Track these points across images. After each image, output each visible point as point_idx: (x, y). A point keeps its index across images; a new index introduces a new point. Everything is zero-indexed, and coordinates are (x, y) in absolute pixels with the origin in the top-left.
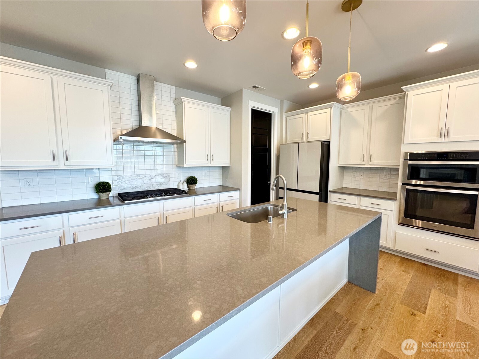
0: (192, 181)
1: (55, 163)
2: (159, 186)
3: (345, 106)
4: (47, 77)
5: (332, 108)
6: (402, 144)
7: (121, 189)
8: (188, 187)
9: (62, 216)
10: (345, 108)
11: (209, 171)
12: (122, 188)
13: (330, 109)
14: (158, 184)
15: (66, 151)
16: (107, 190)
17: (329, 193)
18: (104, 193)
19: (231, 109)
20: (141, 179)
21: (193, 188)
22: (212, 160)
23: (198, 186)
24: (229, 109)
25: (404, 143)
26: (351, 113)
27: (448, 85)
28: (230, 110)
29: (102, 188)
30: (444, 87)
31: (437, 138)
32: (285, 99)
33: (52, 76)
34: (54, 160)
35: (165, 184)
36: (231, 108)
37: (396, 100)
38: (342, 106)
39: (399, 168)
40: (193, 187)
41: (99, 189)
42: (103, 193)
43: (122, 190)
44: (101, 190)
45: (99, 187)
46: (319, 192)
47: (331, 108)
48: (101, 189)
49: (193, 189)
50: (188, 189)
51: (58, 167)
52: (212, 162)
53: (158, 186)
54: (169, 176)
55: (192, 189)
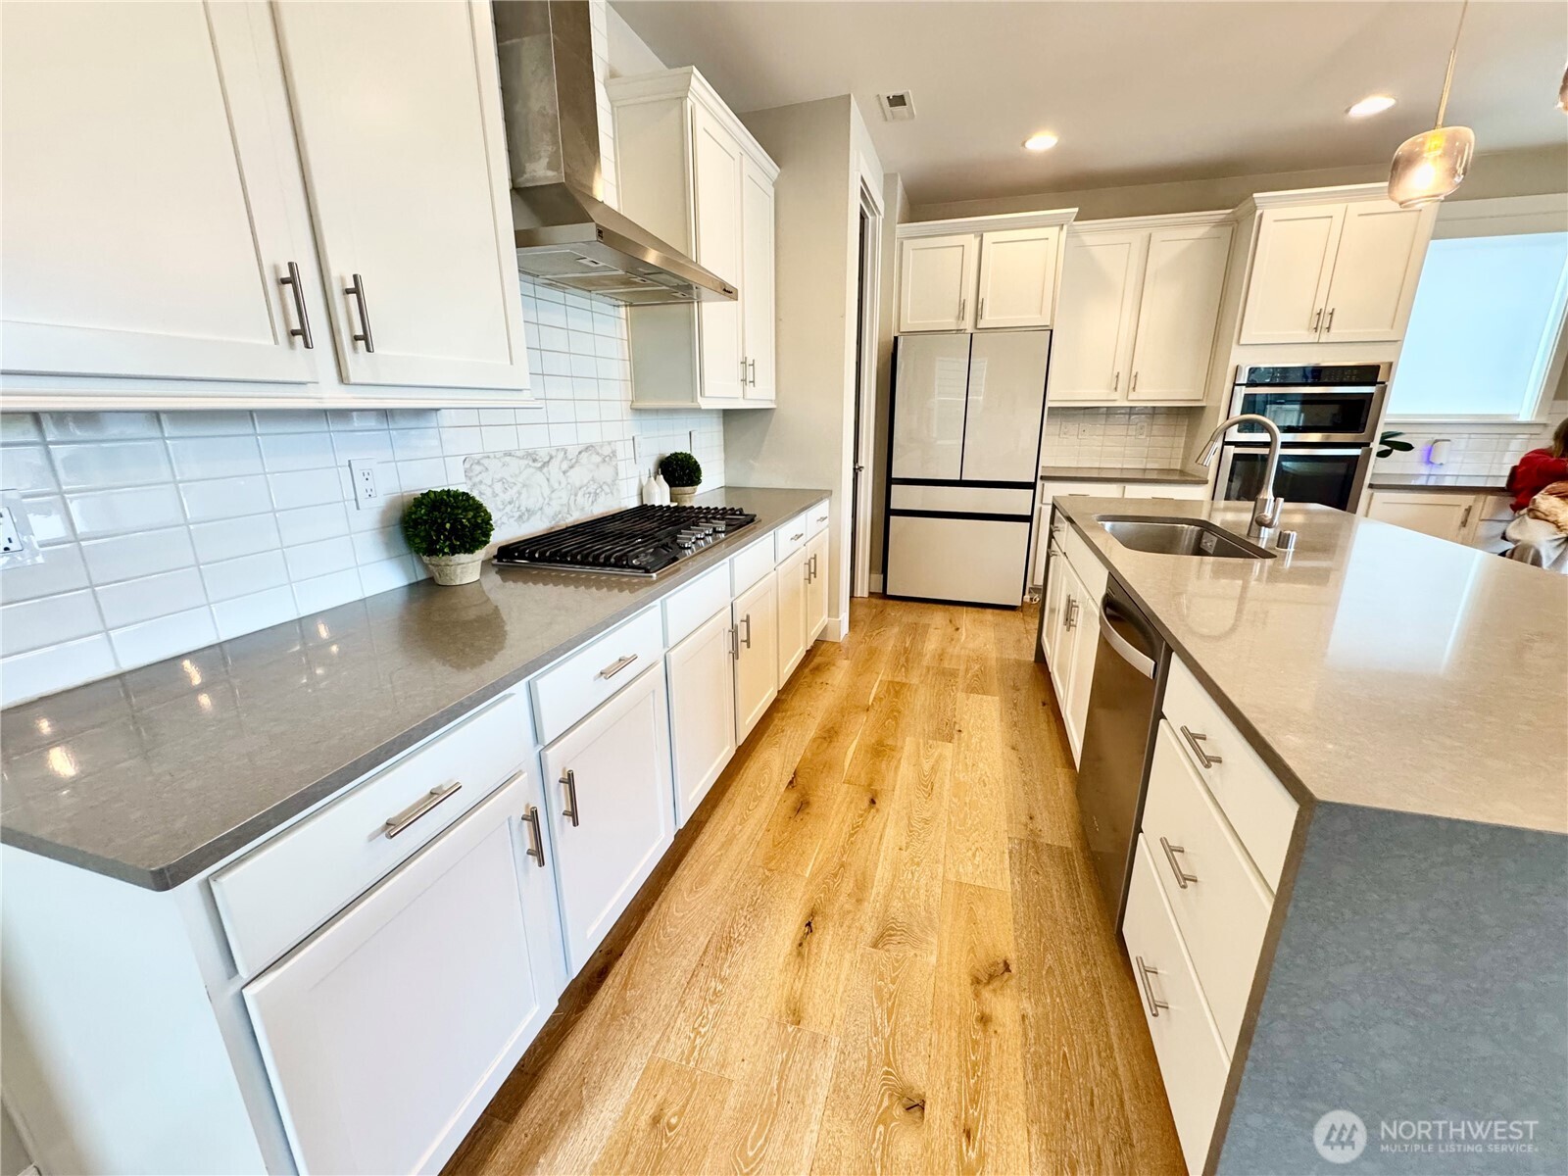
5: (1065, 227)
6: (1234, 345)
8: (673, 498)
13: (1057, 228)
22: (753, 382)
25: (1241, 342)
27: (1345, 205)
28: (777, 176)
30: (1336, 209)
31: (1307, 333)
35: (609, 490)
36: (780, 170)
37: (1207, 228)
46: (1033, 481)
47: (1062, 226)
52: (749, 392)
54: (614, 453)
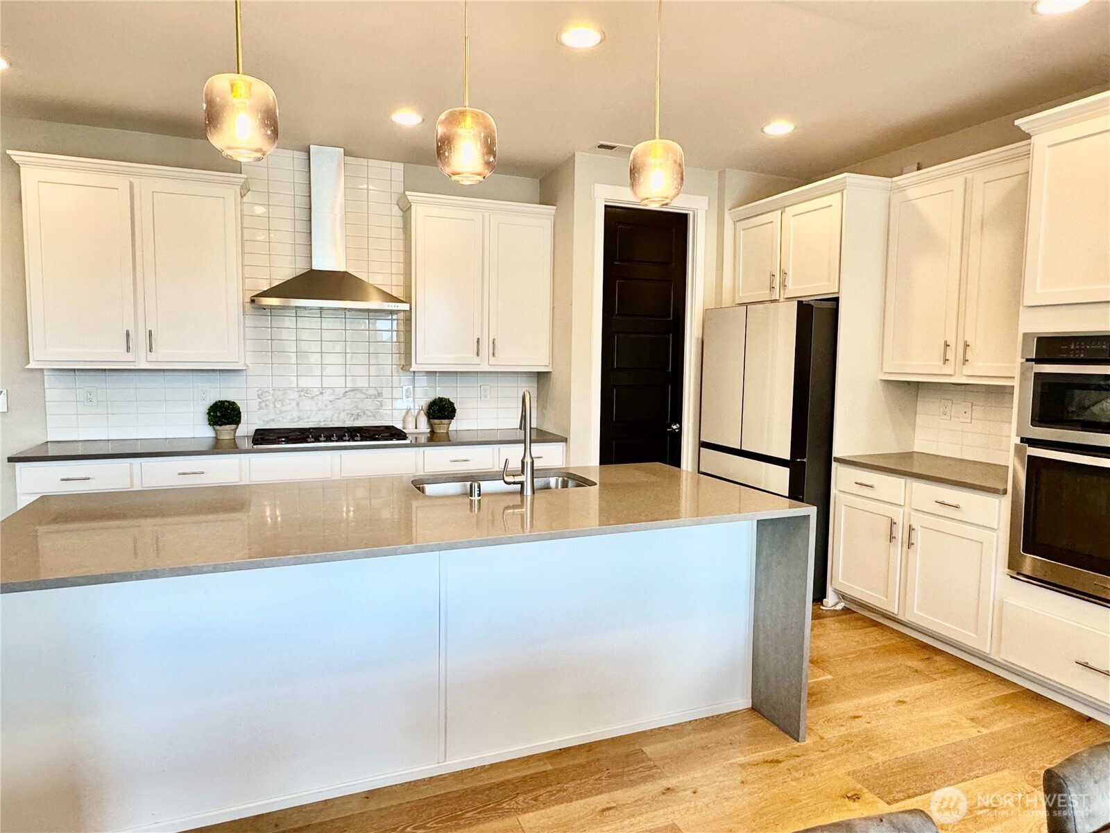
0: (439, 411)
1: (130, 357)
2: (354, 419)
3: (900, 183)
4: (123, 183)
5: (845, 192)
6: (1020, 308)
7: (264, 421)
8: (431, 426)
9: (131, 464)
10: (901, 189)
11: (496, 385)
12: (266, 419)
13: (839, 194)
14: (352, 415)
15: (150, 332)
16: (230, 418)
17: (834, 464)
18: (223, 426)
19: (556, 210)
20: (312, 398)
21: (440, 429)
22: (493, 354)
23: (455, 425)
24: (550, 210)
25: (1025, 304)
26: (918, 203)
28: (554, 211)
29: (219, 414)
32: (729, 168)
33: (132, 179)
34: (128, 349)
35: (371, 414)
36: (555, 207)
38: (892, 182)
39: (1013, 387)
40: (442, 426)
41: (213, 416)
42: (220, 425)
43: (267, 422)
44: (217, 419)
45: (215, 412)
46: (789, 459)
47: (842, 191)
48: (217, 416)
49: (442, 431)
50: (429, 430)
51: (136, 364)
52: (493, 361)
53: (352, 419)
54: (380, 394)
55: (438, 431)
